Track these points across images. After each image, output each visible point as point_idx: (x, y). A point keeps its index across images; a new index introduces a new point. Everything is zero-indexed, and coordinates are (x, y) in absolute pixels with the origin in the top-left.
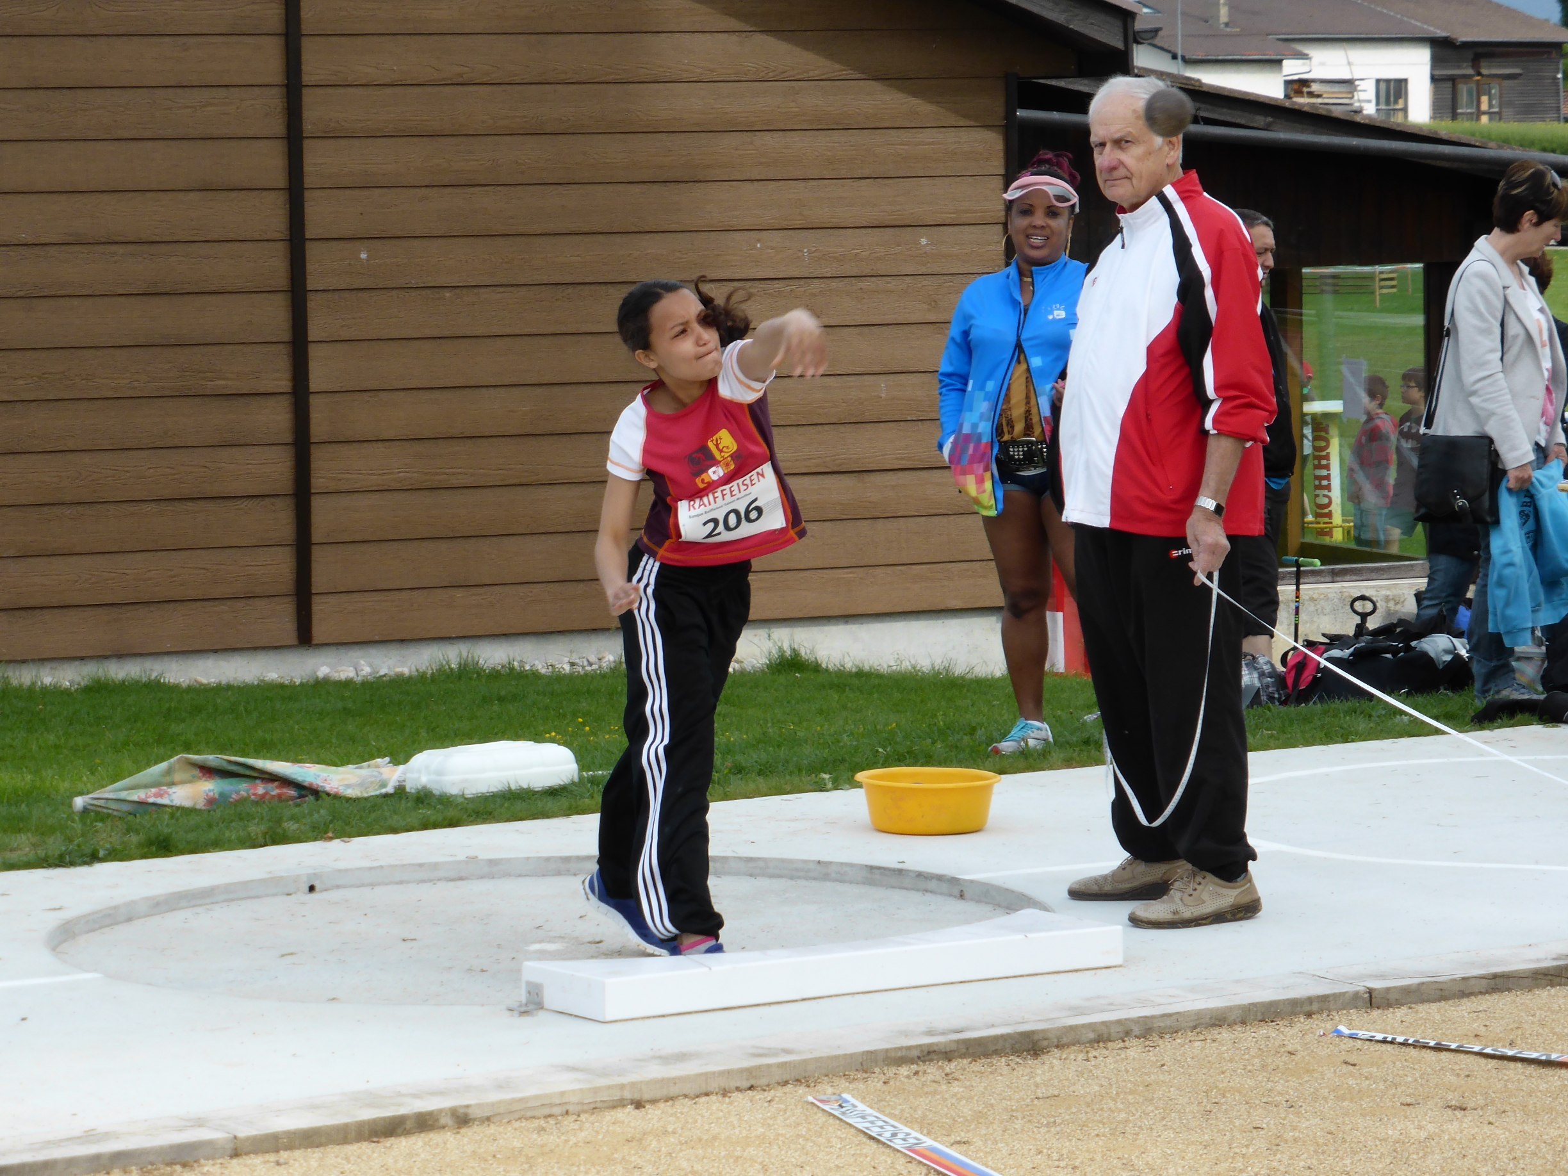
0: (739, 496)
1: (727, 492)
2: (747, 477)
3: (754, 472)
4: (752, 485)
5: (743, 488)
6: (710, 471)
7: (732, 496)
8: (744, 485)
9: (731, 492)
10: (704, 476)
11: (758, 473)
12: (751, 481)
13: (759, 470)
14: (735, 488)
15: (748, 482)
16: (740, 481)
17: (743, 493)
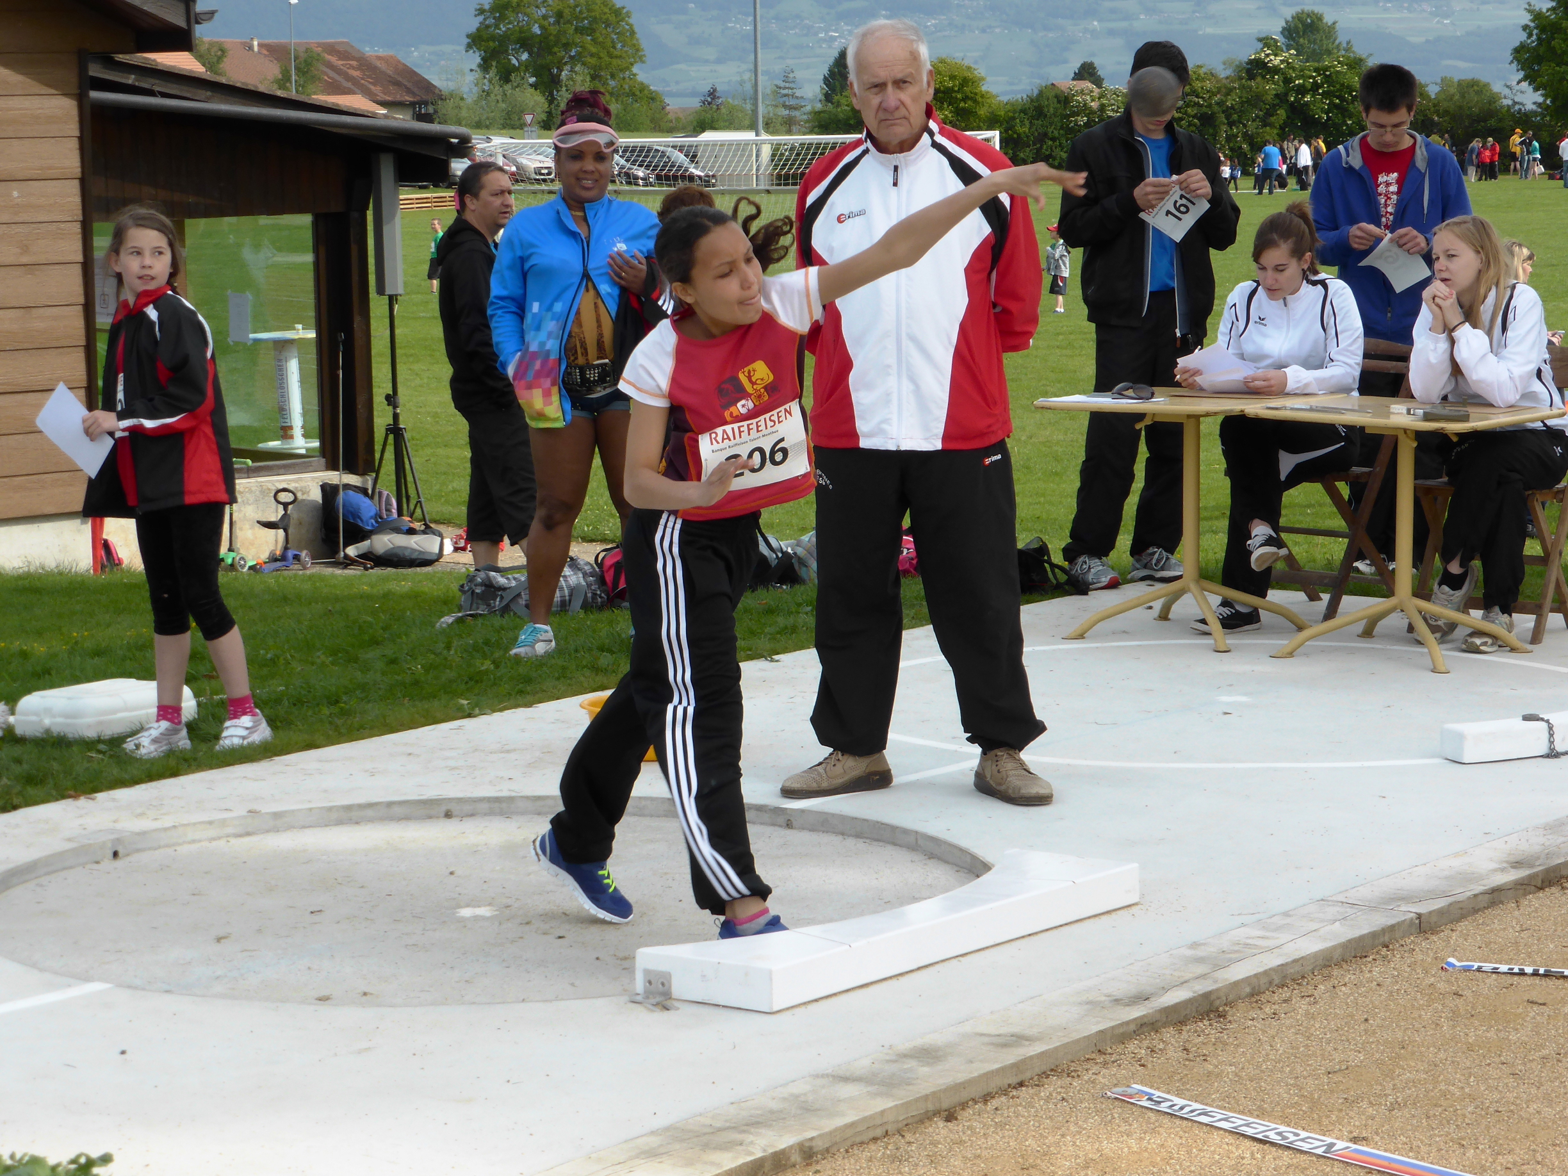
0: (765, 432)
1: (754, 426)
2: (775, 412)
3: (782, 409)
4: (779, 422)
5: (770, 424)
6: (739, 405)
7: (758, 431)
8: (771, 420)
9: (758, 427)
10: (732, 409)
11: (786, 410)
12: (779, 417)
13: (787, 406)
14: (762, 423)
15: (775, 418)
16: (767, 416)
17: (770, 430)
